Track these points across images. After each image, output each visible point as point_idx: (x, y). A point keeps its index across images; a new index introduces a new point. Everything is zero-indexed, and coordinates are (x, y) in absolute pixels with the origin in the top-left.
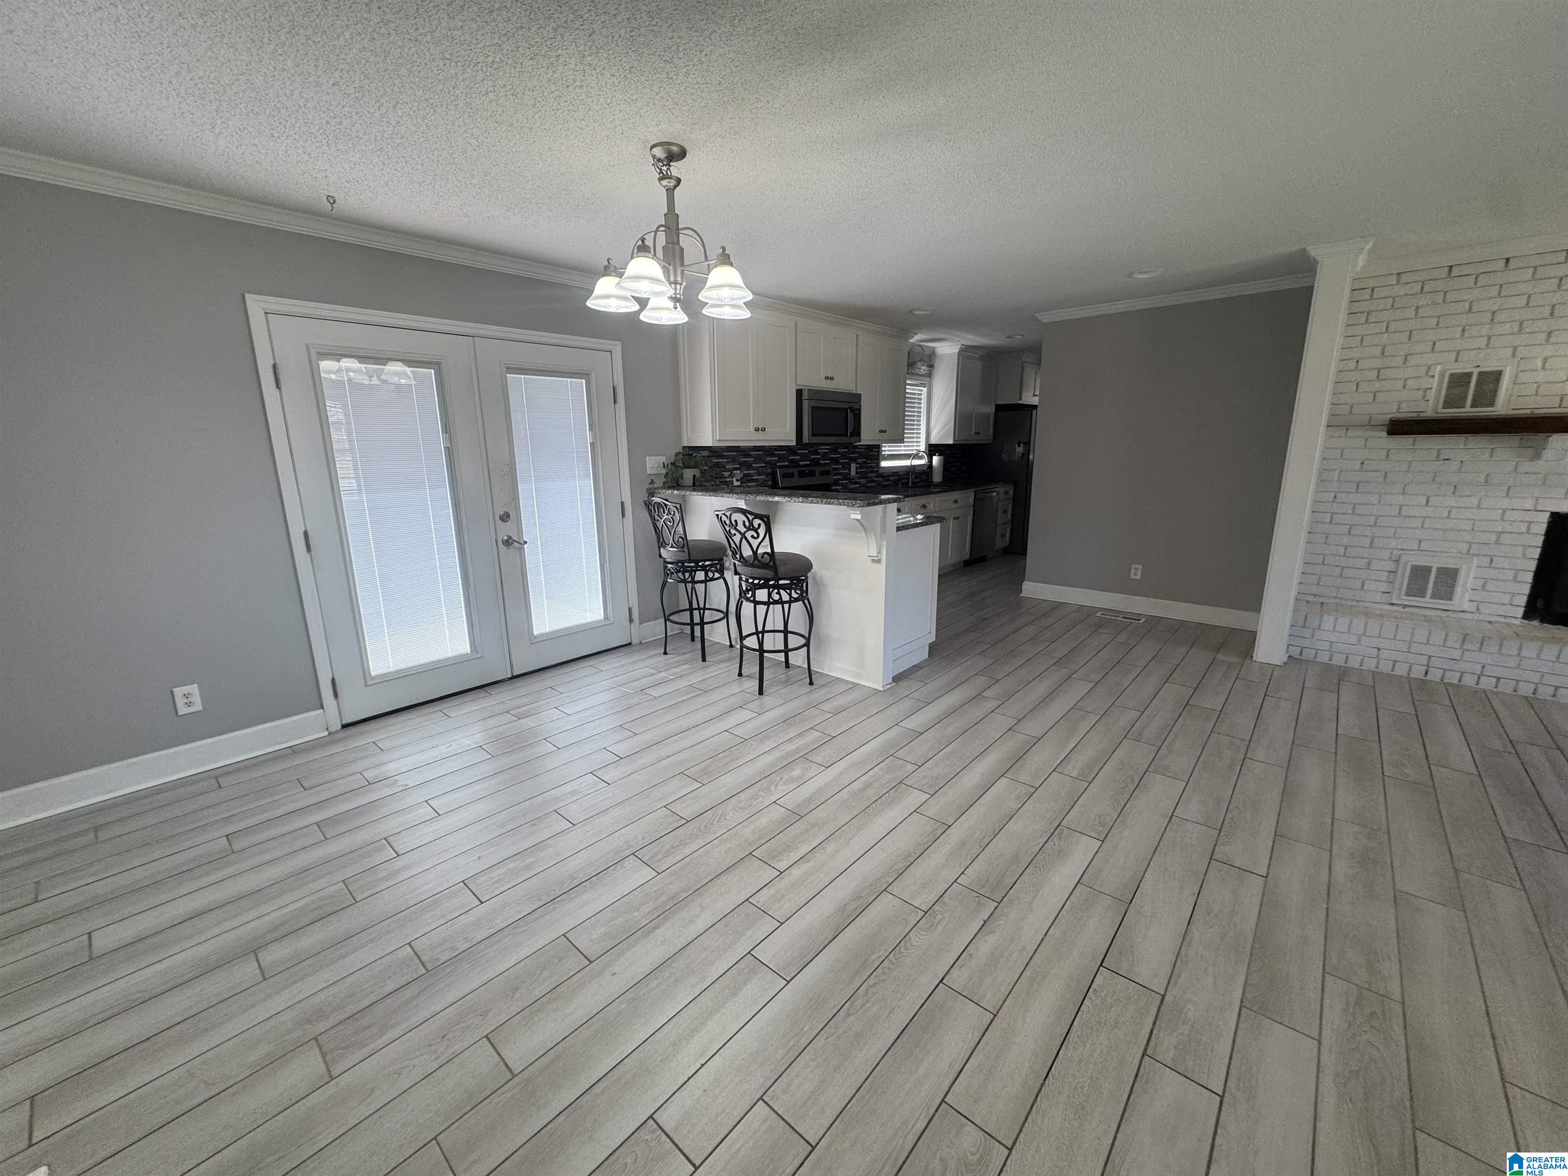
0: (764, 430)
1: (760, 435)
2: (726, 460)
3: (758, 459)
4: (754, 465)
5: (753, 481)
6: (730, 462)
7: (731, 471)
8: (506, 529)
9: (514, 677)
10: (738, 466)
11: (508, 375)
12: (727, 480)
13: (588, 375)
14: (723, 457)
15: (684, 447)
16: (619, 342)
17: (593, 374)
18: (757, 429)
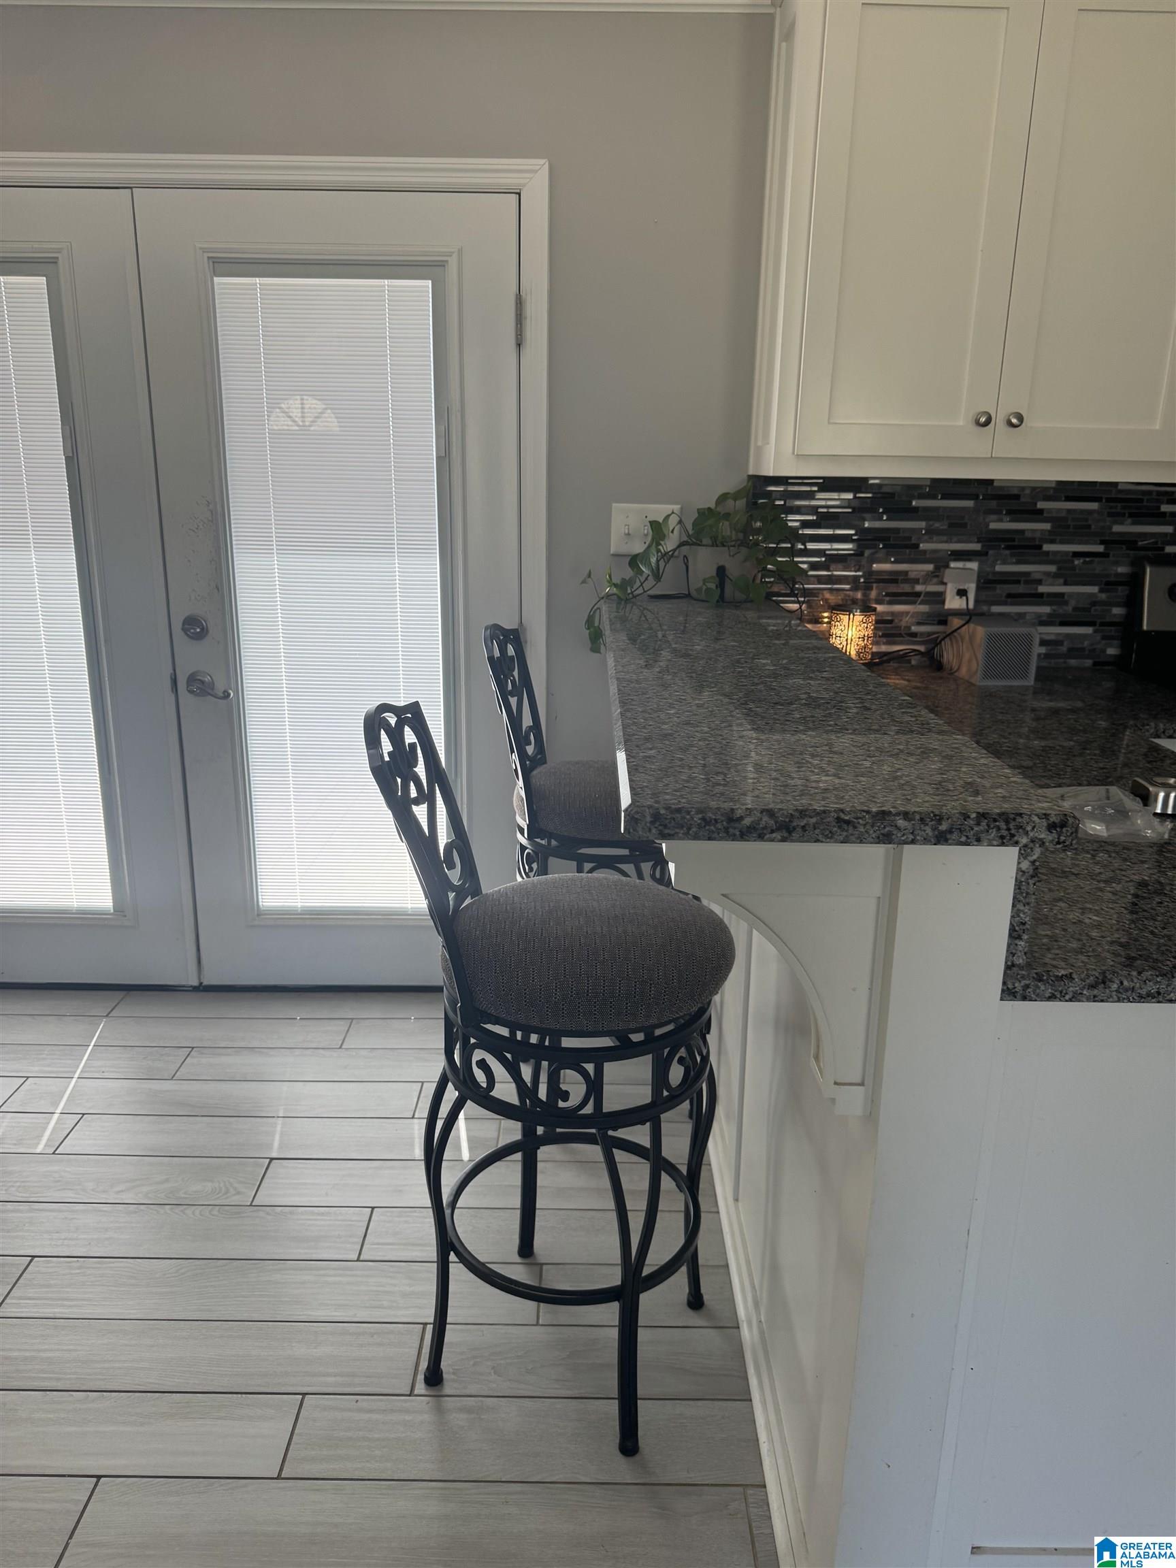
0: (1016, 422)
1: (1003, 443)
2: (923, 524)
3: (1064, 528)
4: (1046, 547)
5: (1038, 598)
6: (938, 532)
7: (941, 564)
8: (192, 657)
9: (203, 989)
10: (976, 547)
11: (216, 279)
12: (919, 588)
13: (442, 265)
14: (913, 513)
15: (751, 477)
16: (542, 161)
17: (453, 262)
18: (983, 420)
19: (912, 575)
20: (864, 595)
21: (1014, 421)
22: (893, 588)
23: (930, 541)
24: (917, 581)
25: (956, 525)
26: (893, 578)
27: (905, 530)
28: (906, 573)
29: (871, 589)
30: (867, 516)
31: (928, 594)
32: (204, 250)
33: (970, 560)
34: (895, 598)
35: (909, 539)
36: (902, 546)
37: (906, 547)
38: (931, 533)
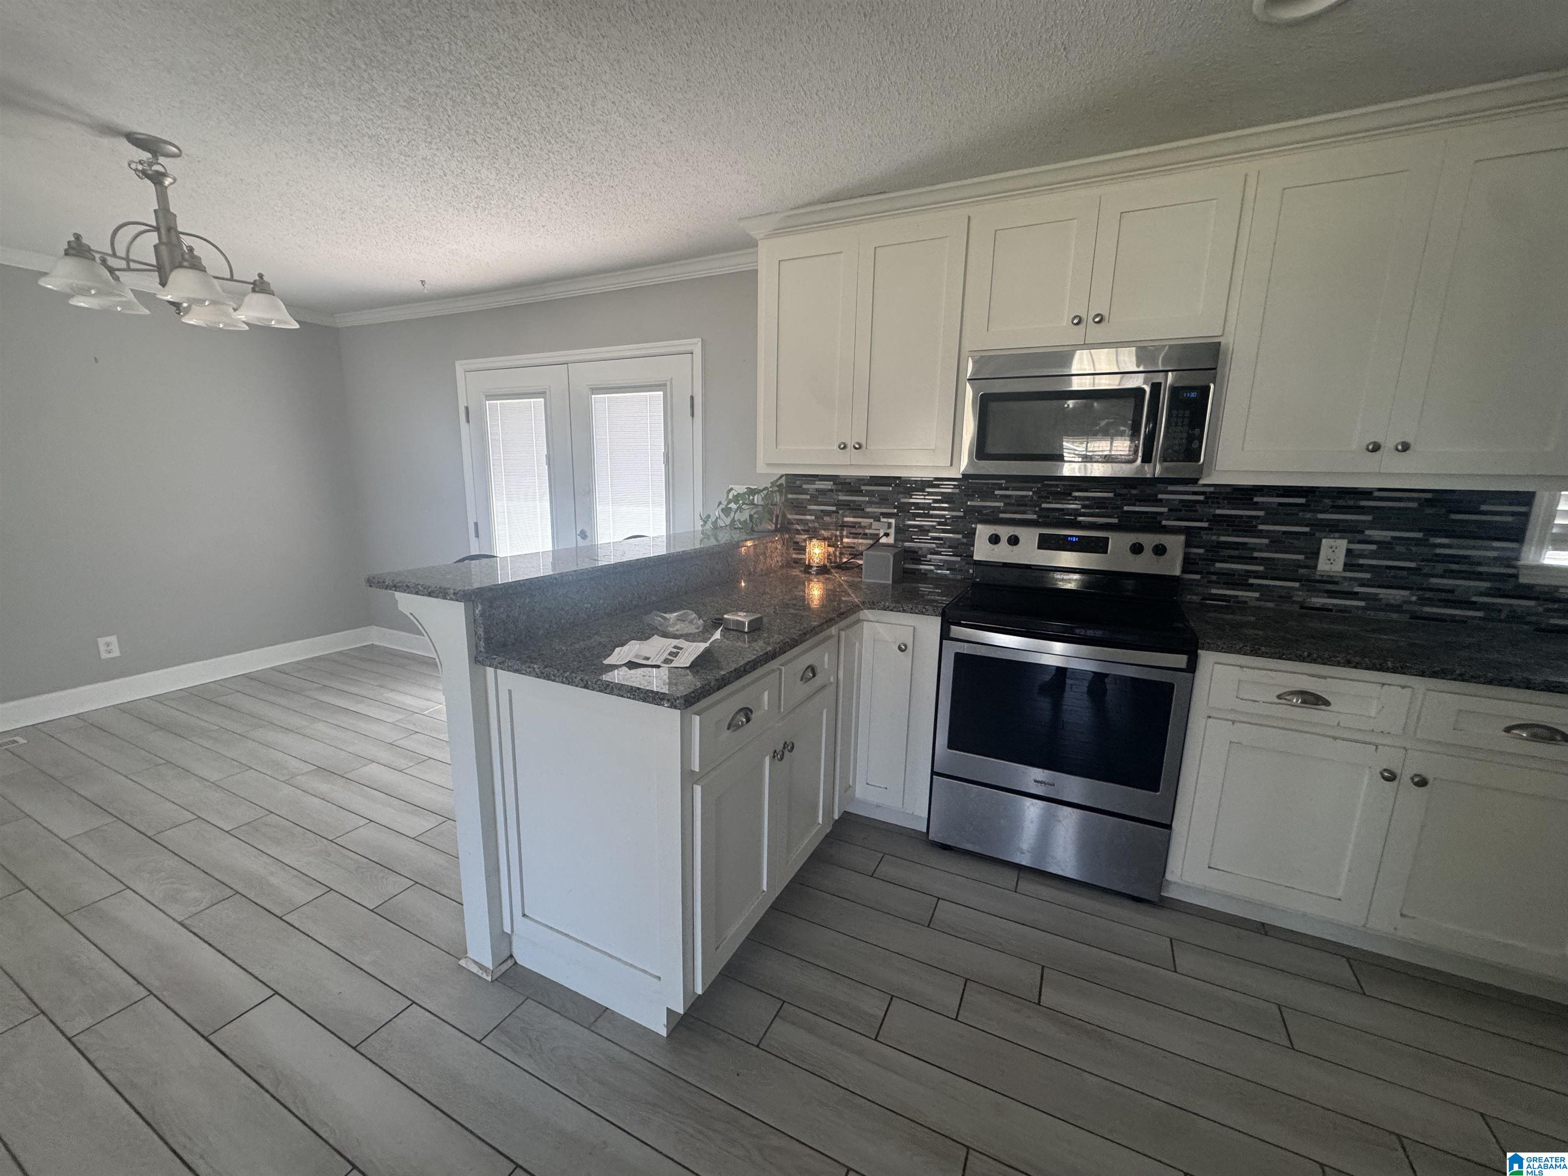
1: (851, 456)
2: (866, 499)
6: (874, 503)
7: (876, 519)
10: (894, 511)
11: (593, 396)
13: (665, 385)
16: (695, 340)
17: (668, 383)
18: (842, 446)
19: (863, 524)
20: (840, 533)
21: (857, 446)
22: (853, 531)
23: (871, 507)
24: (865, 527)
25: (884, 500)
26: (853, 526)
27: (858, 501)
28: (860, 523)
29: (843, 530)
30: (840, 494)
31: (871, 534)
32: (588, 385)
33: (891, 518)
34: (856, 535)
35: (861, 506)
36: (857, 510)
37: (858, 509)
38: (870, 503)
